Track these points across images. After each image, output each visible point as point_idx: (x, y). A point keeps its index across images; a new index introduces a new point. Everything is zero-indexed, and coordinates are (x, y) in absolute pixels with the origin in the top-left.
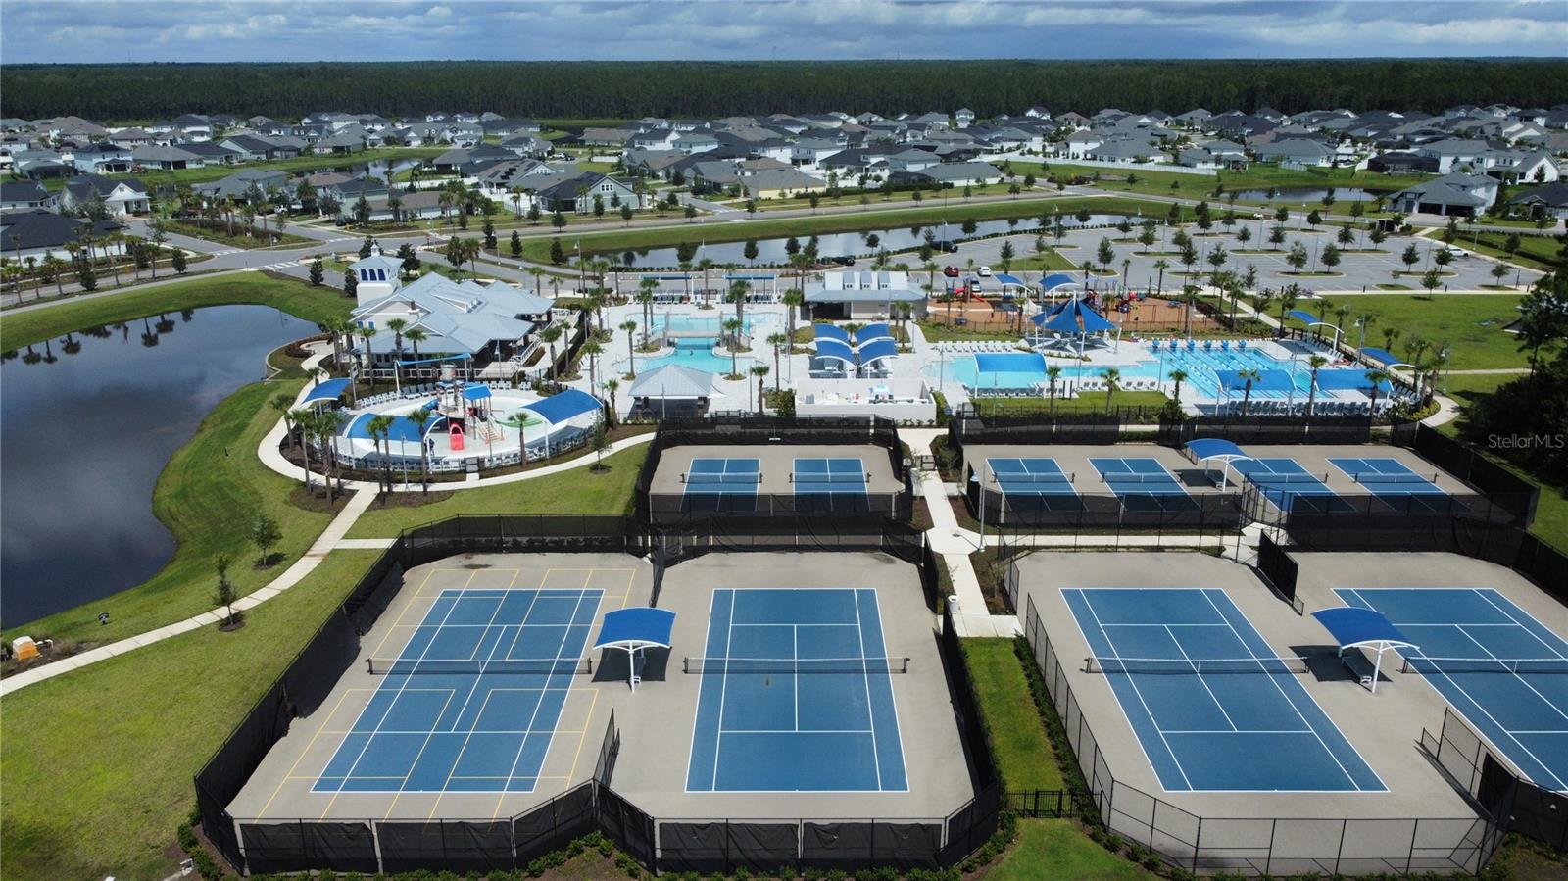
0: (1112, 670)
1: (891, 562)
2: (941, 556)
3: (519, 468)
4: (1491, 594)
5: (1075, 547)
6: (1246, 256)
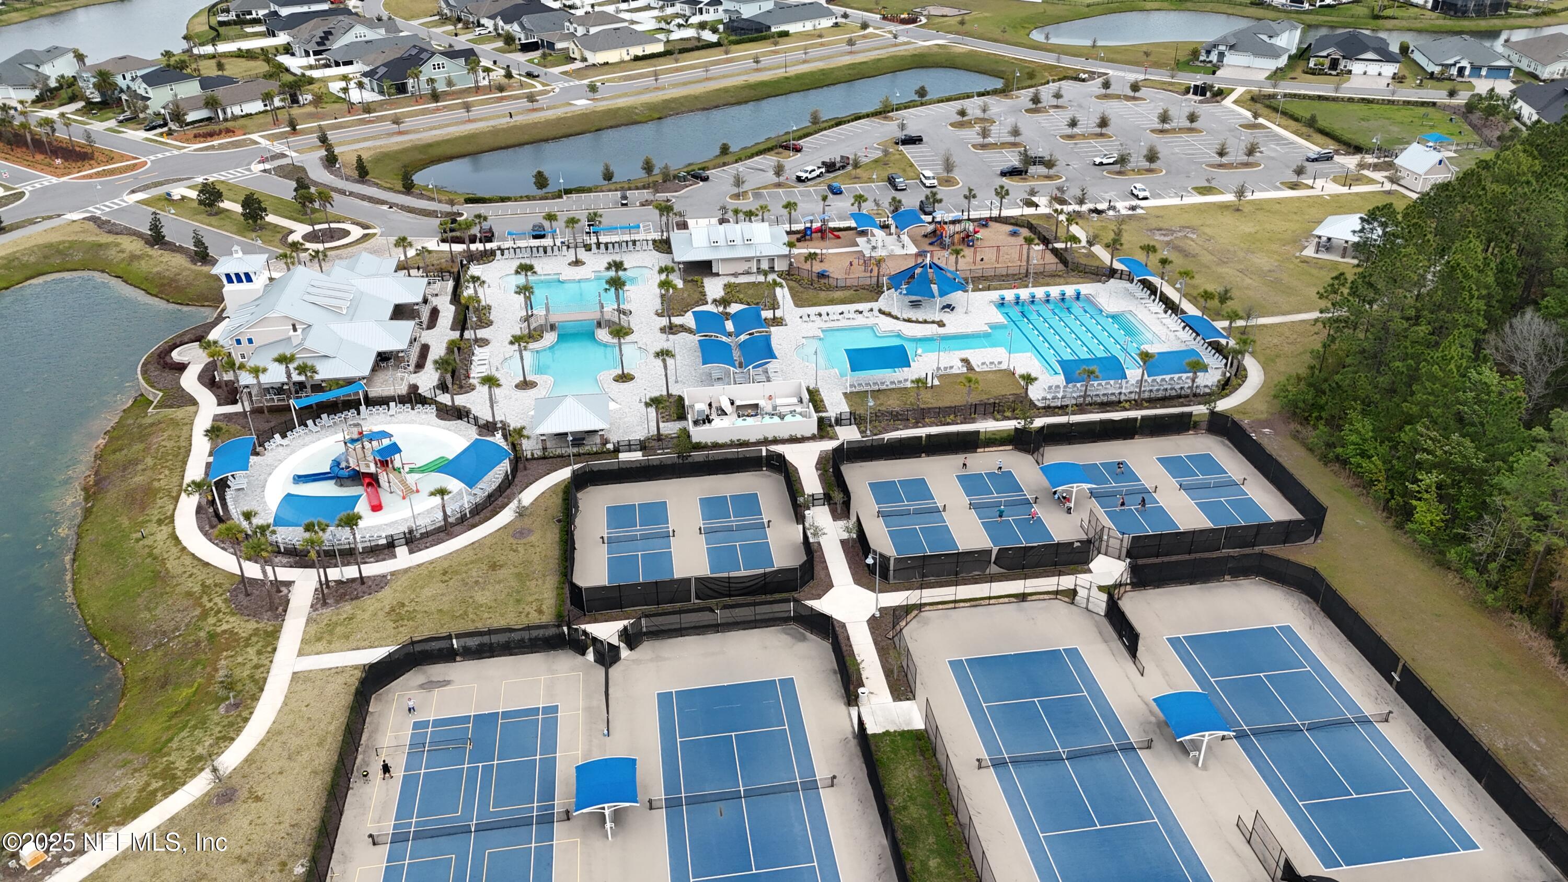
0: (998, 764)
1: (804, 639)
2: (843, 626)
3: (442, 535)
4: (1287, 630)
5: (955, 602)
6: (1076, 144)
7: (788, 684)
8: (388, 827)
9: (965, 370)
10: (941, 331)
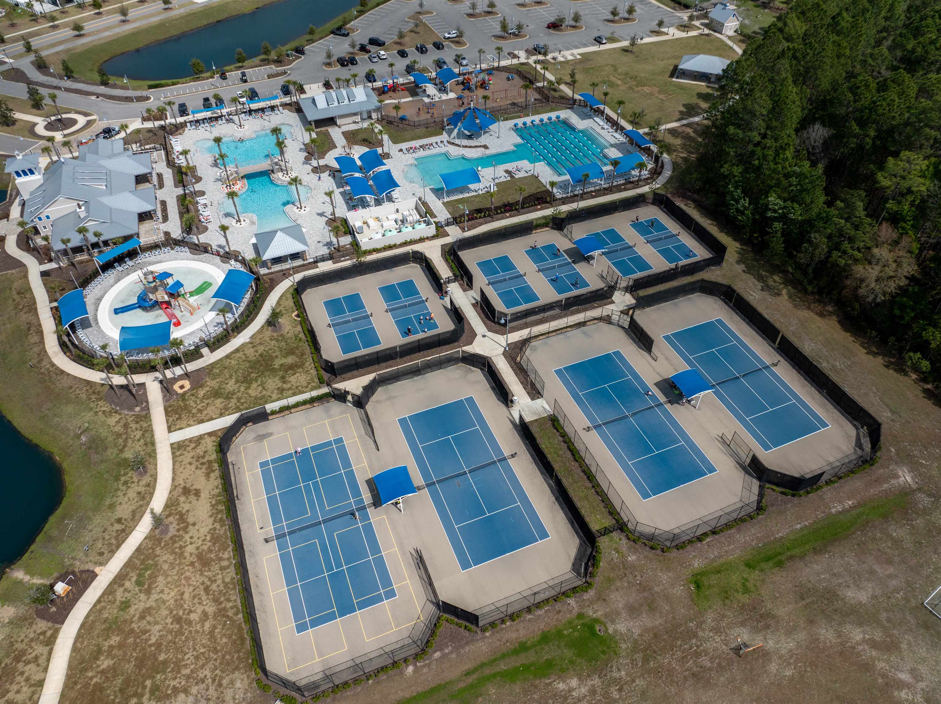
1: (470, 370)
2: (490, 359)
4: (719, 321)
6: (528, 10)
7: (470, 400)
8: (271, 530)
9: (509, 178)
10: (488, 152)
